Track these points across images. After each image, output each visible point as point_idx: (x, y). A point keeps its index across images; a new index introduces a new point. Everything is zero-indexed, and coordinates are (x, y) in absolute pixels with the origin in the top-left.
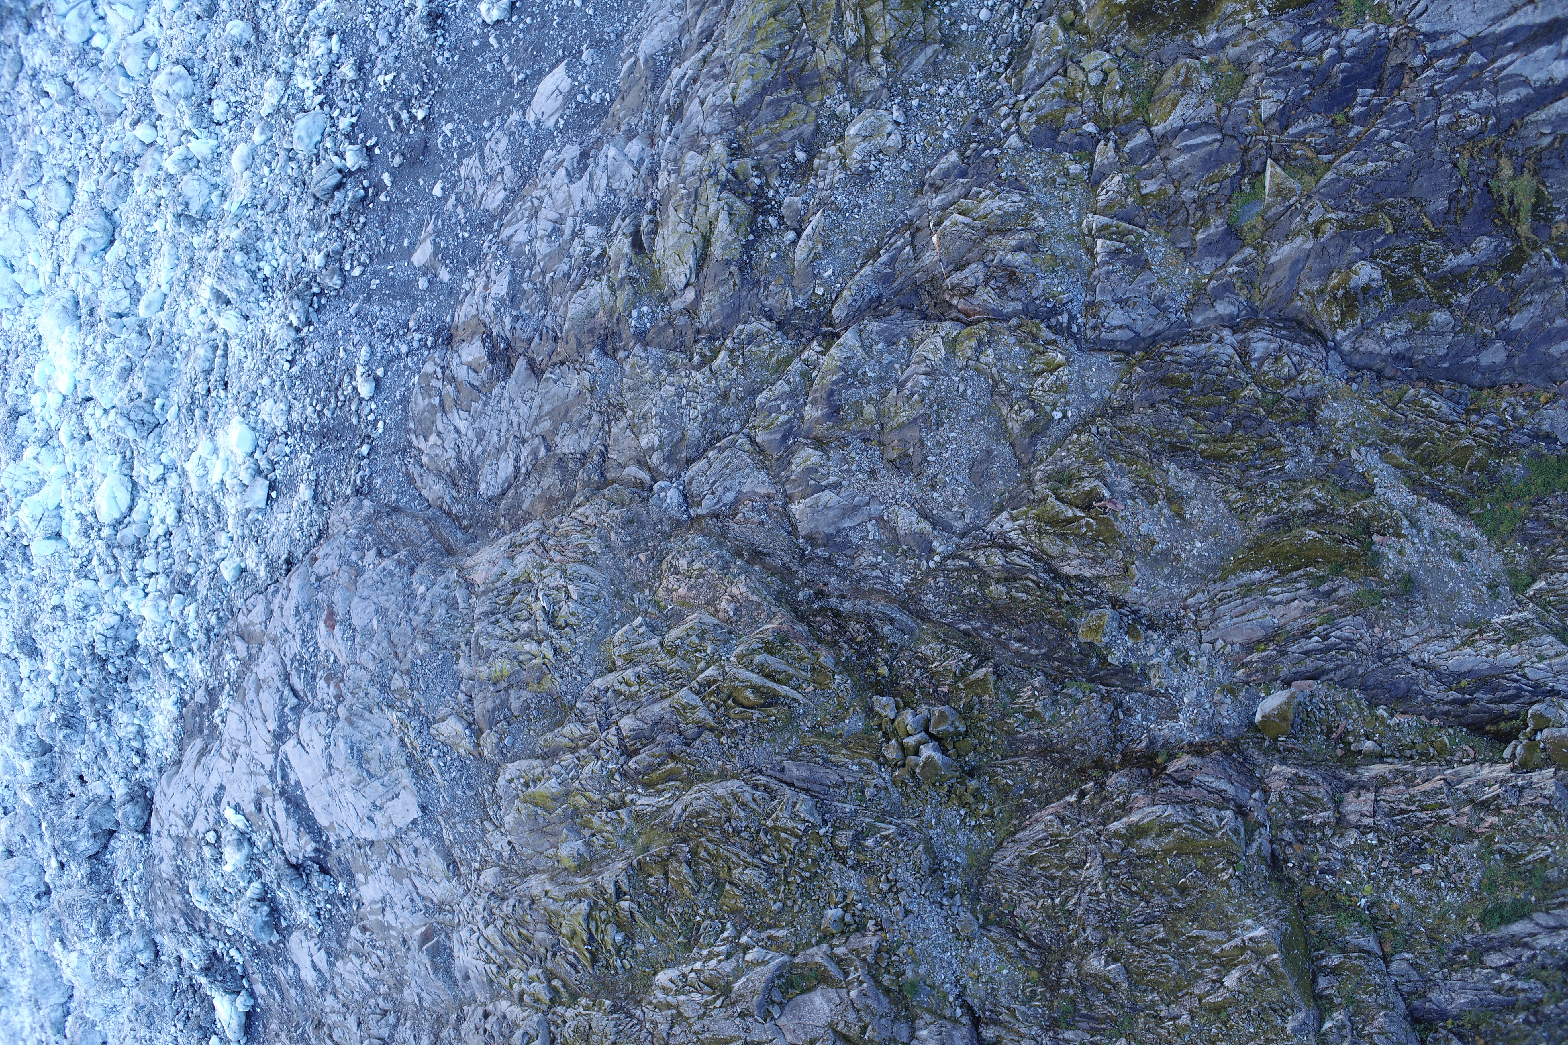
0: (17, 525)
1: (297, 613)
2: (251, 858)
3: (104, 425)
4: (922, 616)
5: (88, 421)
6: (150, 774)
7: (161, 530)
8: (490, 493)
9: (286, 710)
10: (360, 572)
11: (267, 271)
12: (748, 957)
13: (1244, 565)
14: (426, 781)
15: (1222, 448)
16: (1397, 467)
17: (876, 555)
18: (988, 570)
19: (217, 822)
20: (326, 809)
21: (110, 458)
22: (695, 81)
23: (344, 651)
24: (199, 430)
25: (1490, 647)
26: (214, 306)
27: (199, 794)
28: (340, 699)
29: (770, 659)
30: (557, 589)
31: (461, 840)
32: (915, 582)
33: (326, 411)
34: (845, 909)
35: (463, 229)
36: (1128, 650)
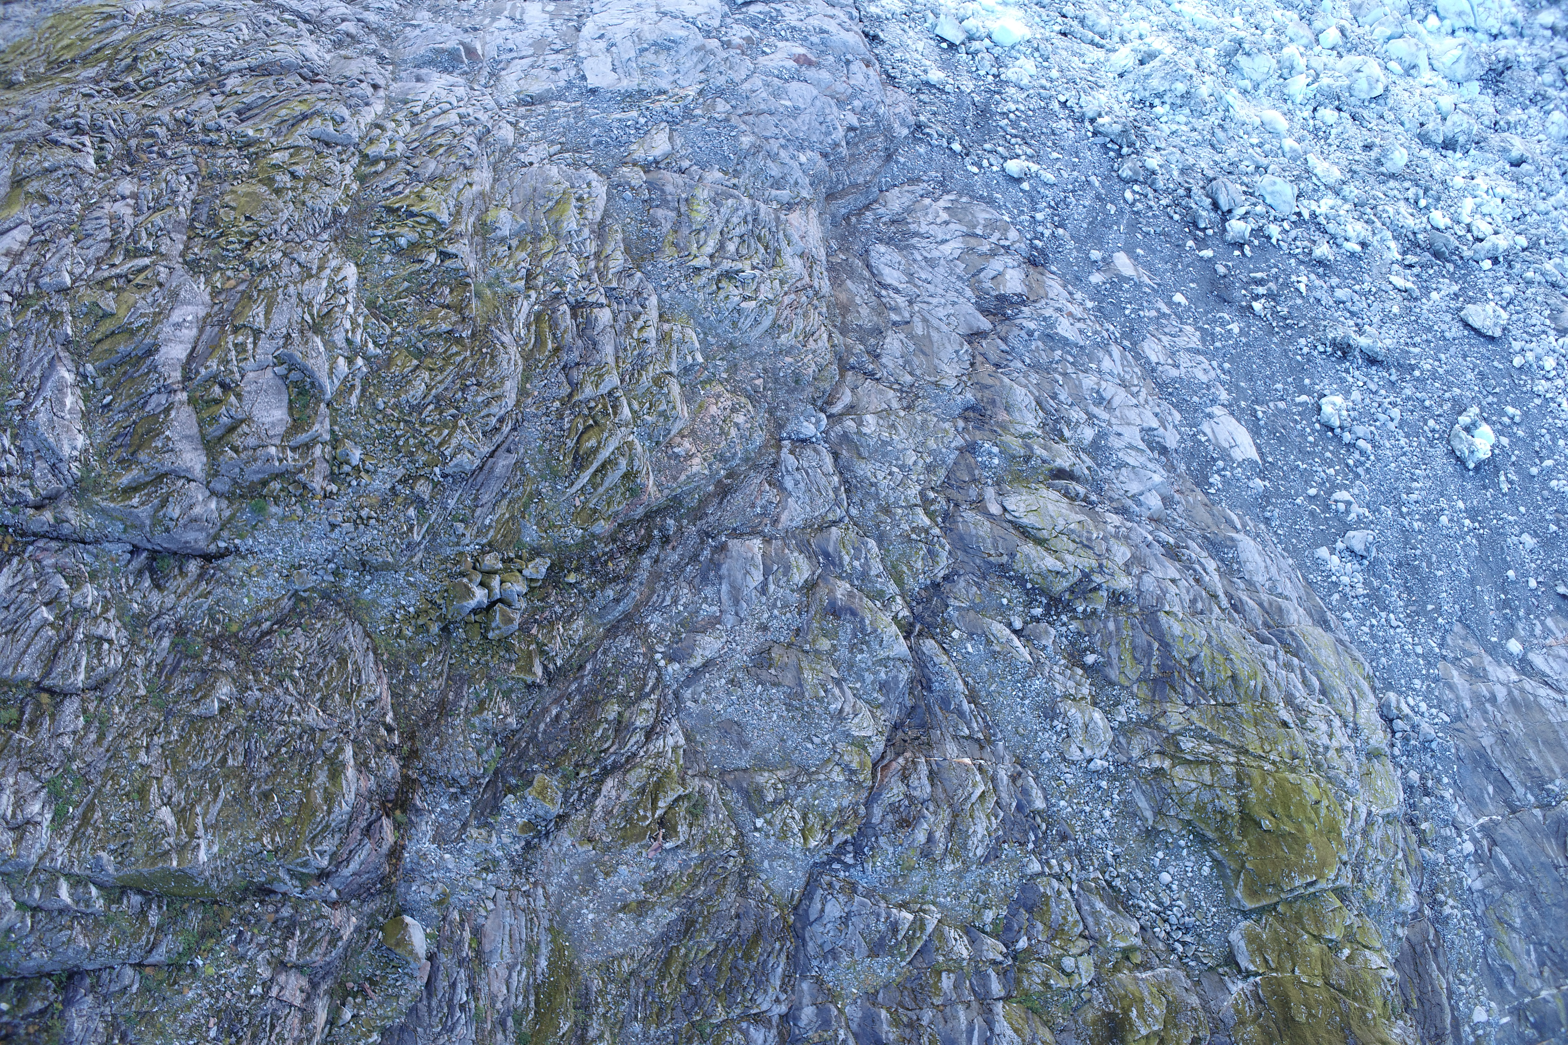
1: (822, 31)
4: (612, 631)
8: (873, 254)
10: (841, 103)
11: (1159, 110)
12: (341, 361)
13: (557, 953)
14: (619, 103)
15: (675, 969)
17: (685, 606)
18: (634, 709)
22: (1197, 581)
23: (770, 64)
26: (1144, 48)
28: (727, 45)
29: (619, 473)
30: (756, 290)
31: (551, 117)
32: (647, 635)
33: (1006, 121)
34: (356, 468)
35: (1133, 311)
36: (513, 817)
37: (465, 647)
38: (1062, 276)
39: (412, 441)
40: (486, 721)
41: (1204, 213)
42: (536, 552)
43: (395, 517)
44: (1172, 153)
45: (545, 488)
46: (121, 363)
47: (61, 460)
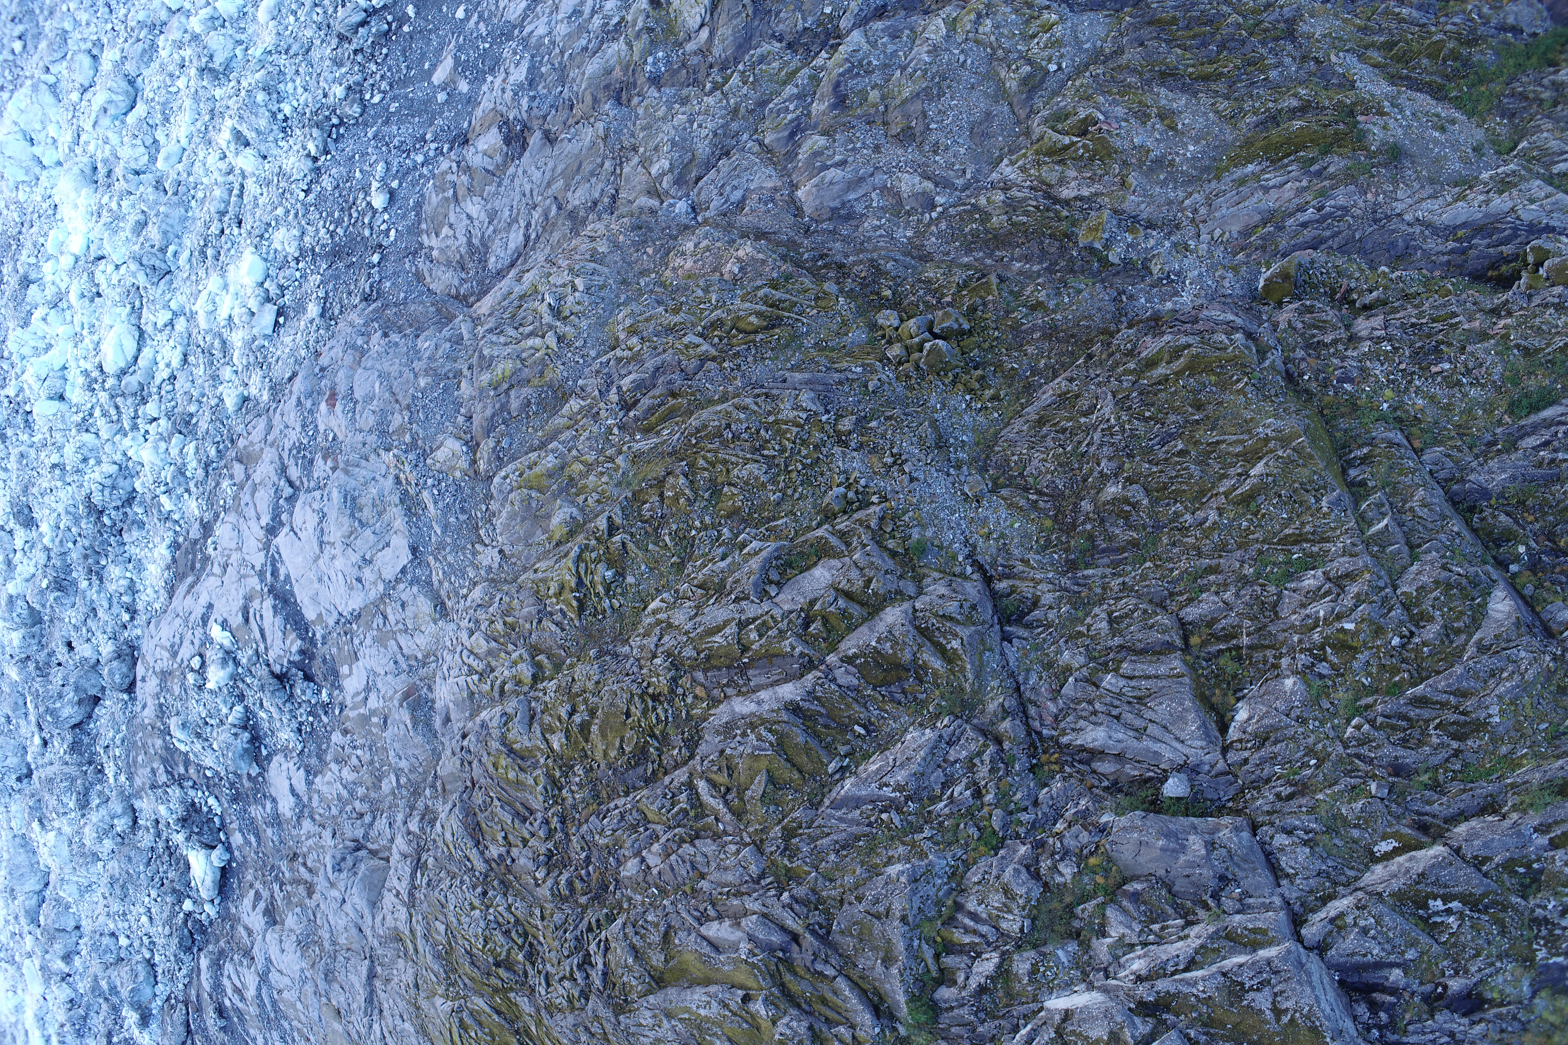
0: (21, 390)
1: (299, 403)
2: (234, 677)
3: (115, 281)
4: (926, 258)
5: (100, 278)
6: (138, 632)
7: (165, 374)
8: (499, 266)
9: (281, 501)
10: (363, 352)
11: (287, 109)
12: (745, 551)
13: (1237, 161)
14: (418, 519)
15: (1209, 69)
16: (1375, 66)
17: (881, 218)
19: (203, 644)
20: (315, 599)
21: (119, 310)
23: (344, 423)
24: (210, 271)
25: (1482, 198)
26: (232, 148)
27: (186, 621)
29: (774, 293)
30: (564, 285)
31: (452, 570)
32: (918, 234)
33: (339, 230)
34: (848, 487)
35: (484, 40)
36: (1129, 246)
37: (986, 345)
38: (470, 114)
39: (804, 452)
40: (1048, 295)
41: (374, 30)
42: (873, 326)
43: (883, 436)
44: (326, 80)
45: (809, 342)
46: (816, 735)
47: (940, 736)
